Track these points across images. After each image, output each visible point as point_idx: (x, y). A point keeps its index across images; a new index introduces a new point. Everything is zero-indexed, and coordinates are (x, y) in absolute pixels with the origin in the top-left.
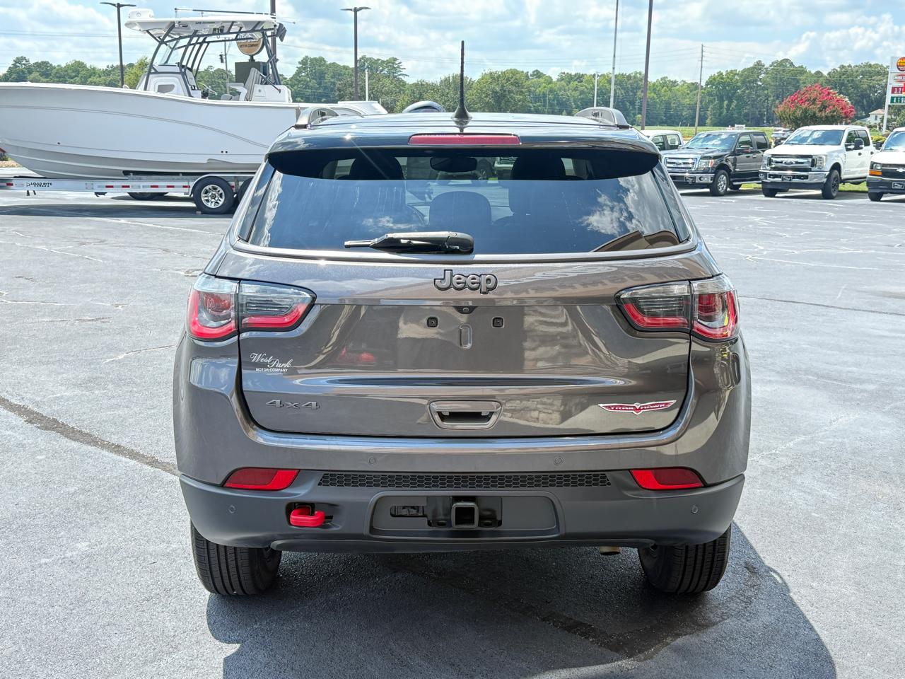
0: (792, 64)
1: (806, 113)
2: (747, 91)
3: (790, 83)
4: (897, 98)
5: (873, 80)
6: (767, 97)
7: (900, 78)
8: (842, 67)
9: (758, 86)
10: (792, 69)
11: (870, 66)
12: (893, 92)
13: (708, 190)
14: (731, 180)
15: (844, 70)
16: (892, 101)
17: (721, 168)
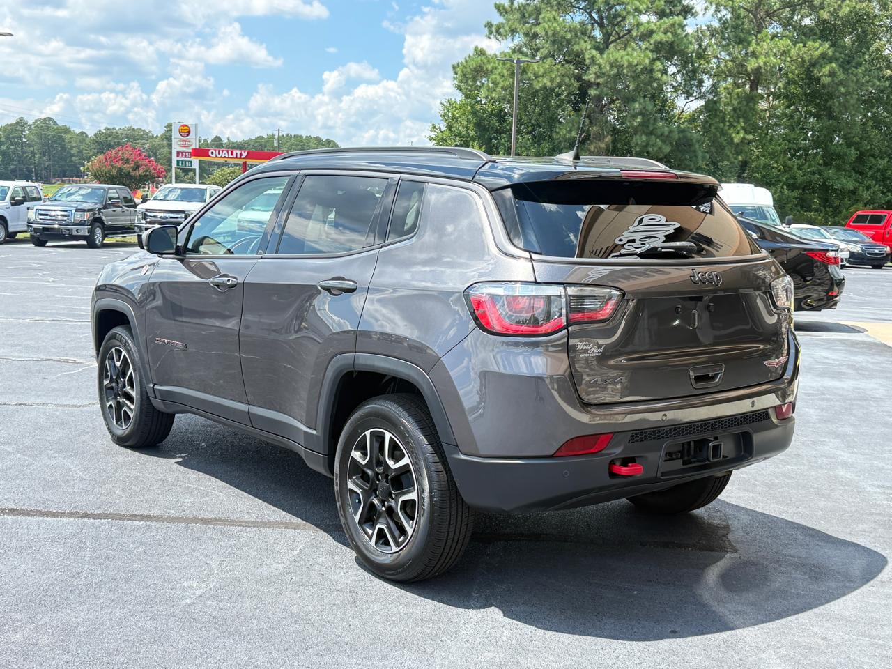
0: (55, 123)
1: (121, 171)
2: (12, 147)
3: (55, 142)
4: (182, 161)
5: (138, 143)
6: (33, 154)
7: (183, 143)
8: (107, 129)
9: (23, 142)
10: (56, 127)
11: (134, 130)
12: (178, 156)
13: (85, 243)
14: (106, 232)
15: (109, 131)
16: (178, 165)
17: (96, 221)
